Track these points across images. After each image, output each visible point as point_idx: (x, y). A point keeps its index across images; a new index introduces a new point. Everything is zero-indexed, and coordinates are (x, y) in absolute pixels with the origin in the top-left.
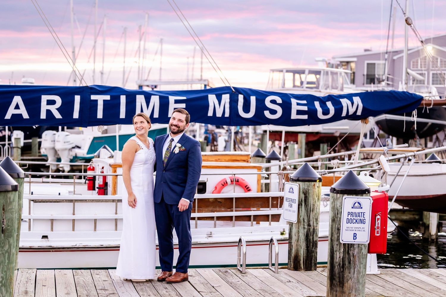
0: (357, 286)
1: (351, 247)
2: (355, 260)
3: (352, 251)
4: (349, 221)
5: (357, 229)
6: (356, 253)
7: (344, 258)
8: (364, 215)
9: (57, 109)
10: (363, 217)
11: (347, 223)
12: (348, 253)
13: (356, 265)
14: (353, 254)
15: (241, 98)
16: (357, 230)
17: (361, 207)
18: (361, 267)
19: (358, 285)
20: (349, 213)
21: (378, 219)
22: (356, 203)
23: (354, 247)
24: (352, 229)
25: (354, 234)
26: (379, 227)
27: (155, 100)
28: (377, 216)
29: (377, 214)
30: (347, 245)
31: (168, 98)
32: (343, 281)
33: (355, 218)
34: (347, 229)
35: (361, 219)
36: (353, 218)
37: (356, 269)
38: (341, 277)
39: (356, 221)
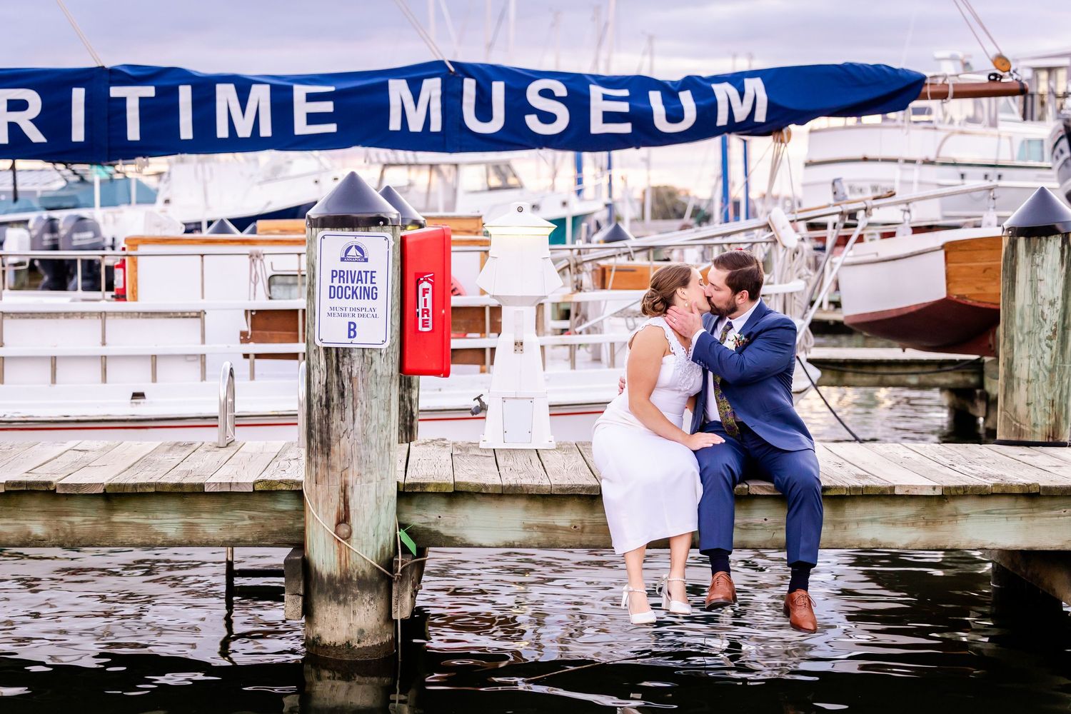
0: (362, 451)
1: (344, 356)
2: (355, 389)
3: (346, 366)
4: (335, 293)
5: (356, 313)
6: (356, 372)
7: (329, 385)
8: (372, 277)
9: (32, 121)
10: (372, 283)
11: (330, 297)
12: (338, 372)
13: (358, 401)
14: (350, 374)
15: (469, 86)
16: (356, 315)
17: (366, 257)
18: (371, 406)
19: (366, 449)
20: (335, 273)
21: (424, 290)
22: (351, 247)
23: (350, 356)
24: (344, 312)
25: (350, 323)
26: (428, 310)
27: (260, 96)
28: (422, 282)
29: (421, 279)
30: (334, 352)
31: (291, 89)
32: (329, 439)
33: (350, 284)
34: (332, 312)
35: (365, 288)
36: (345, 285)
37: (358, 411)
38: (325, 430)
39: (354, 292)
